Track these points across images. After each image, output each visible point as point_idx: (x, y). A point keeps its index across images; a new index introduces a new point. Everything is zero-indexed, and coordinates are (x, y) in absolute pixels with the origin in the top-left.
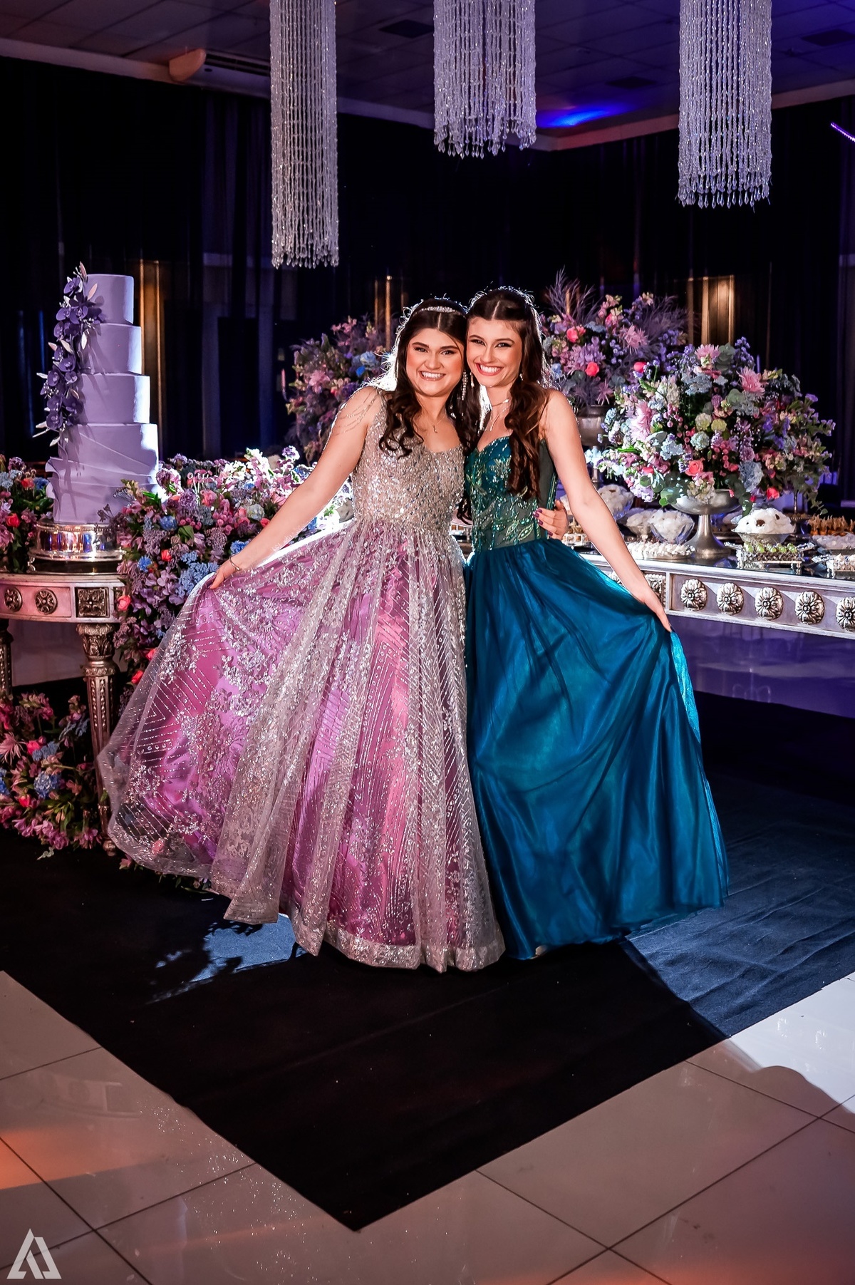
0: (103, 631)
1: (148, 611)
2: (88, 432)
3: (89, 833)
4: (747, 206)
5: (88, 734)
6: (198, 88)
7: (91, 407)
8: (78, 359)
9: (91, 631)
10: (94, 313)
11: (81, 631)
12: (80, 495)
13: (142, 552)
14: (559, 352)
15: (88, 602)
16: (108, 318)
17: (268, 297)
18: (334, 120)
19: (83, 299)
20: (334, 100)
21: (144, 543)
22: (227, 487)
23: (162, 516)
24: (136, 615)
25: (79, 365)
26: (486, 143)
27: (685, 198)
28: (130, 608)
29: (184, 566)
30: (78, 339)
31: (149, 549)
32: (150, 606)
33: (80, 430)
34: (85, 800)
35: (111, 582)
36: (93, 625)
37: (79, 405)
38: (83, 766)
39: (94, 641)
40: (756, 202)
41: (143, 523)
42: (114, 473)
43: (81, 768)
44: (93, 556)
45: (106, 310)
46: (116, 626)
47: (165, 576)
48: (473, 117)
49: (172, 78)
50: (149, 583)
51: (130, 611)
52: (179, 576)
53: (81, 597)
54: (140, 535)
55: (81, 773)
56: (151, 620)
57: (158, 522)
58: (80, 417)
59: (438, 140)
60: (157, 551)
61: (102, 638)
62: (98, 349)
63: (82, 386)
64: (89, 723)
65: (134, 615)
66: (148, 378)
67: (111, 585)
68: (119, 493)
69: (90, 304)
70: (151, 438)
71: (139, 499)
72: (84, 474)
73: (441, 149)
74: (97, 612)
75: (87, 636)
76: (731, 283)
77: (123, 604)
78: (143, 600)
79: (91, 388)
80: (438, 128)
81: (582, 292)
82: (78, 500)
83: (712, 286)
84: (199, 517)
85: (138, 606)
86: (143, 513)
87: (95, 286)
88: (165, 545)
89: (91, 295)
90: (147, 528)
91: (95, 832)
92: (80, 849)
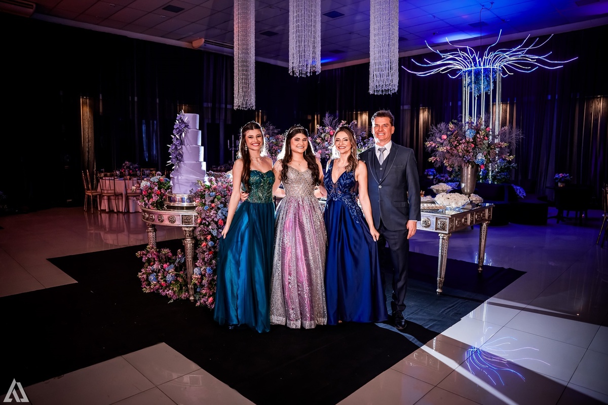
0: (191, 229)
1: (207, 223)
2: (184, 164)
3: (185, 294)
4: (389, 95)
5: (185, 262)
6: (201, 50)
7: (186, 157)
8: (181, 141)
9: (187, 229)
10: (187, 126)
11: (183, 229)
12: (182, 184)
13: (205, 204)
14: (328, 138)
15: (186, 220)
16: (191, 128)
17: (223, 117)
18: (254, 64)
19: (183, 122)
20: (254, 58)
21: (205, 201)
22: (231, 183)
23: (211, 192)
24: (203, 224)
25: (182, 143)
26: (306, 73)
27: (371, 92)
28: (201, 222)
29: (219, 209)
30: (181, 134)
31: (207, 203)
32: (208, 221)
33: (182, 164)
34: (183, 283)
35: (193, 213)
36: (187, 227)
37: (182, 156)
38: (182, 272)
39: (187, 232)
40: (393, 94)
41: (205, 194)
42: (193, 178)
43: (181, 273)
44: (185, 204)
45: (191, 125)
46: (195, 228)
47: (213, 212)
48: (301, 65)
49: (193, 47)
50: (208, 214)
51: (201, 224)
52: (217, 212)
53: (184, 218)
54: (204, 198)
55: (182, 275)
56: (208, 226)
57: (209, 194)
58: (182, 160)
59: (290, 71)
60: (210, 203)
61: (190, 231)
62: (188, 138)
63: (182, 149)
64: (185, 259)
65: (202, 224)
66: (203, 147)
67: (194, 215)
68: (195, 184)
69: (185, 123)
70: (204, 166)
71: (203, 186)
72: (183, 178)
73: (291, 74)
74: (189, 223)
75: (185, 231)
76: (367, 114)
77: (199, 221)
78: (205, 220)
79: (186, 150)
80: (290, 67)
81: (334, 119)
82: (180, 186)
83: (361, 114)
84: (223, 193)
85: (204, 221)
86: (204, 191)
87: (187, 117)
88: (213, 202)
89: (185, 120)
90: (206, 196)
91: (187, 294)
92: (182, 300)
